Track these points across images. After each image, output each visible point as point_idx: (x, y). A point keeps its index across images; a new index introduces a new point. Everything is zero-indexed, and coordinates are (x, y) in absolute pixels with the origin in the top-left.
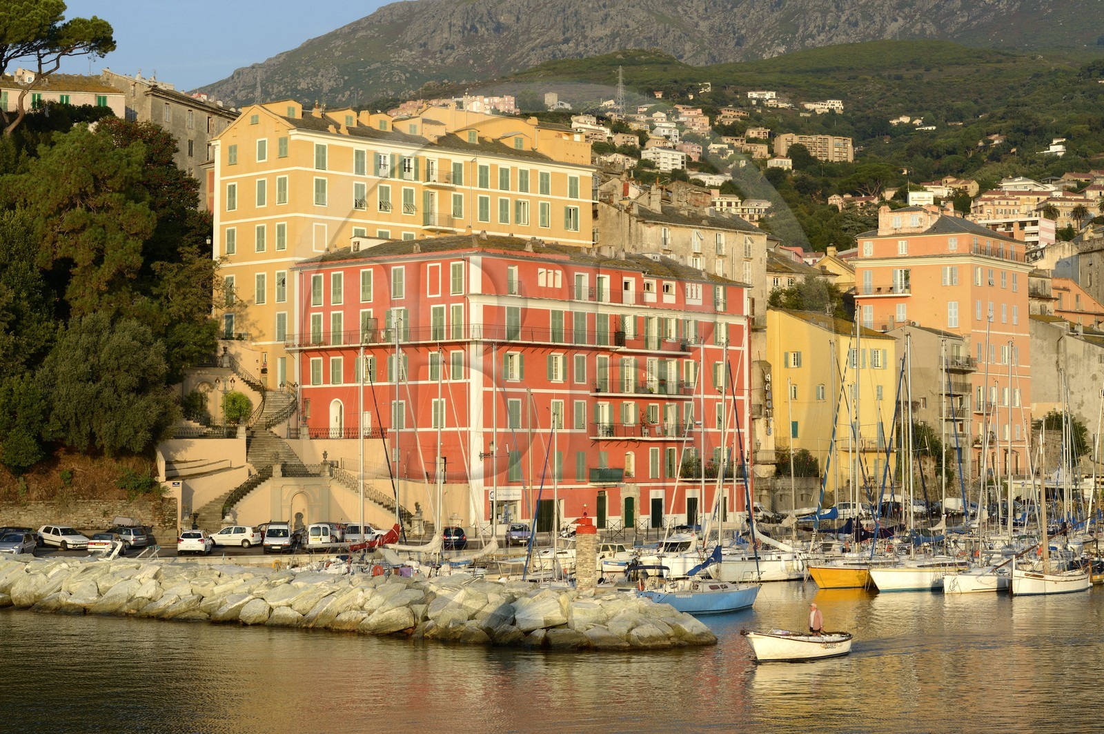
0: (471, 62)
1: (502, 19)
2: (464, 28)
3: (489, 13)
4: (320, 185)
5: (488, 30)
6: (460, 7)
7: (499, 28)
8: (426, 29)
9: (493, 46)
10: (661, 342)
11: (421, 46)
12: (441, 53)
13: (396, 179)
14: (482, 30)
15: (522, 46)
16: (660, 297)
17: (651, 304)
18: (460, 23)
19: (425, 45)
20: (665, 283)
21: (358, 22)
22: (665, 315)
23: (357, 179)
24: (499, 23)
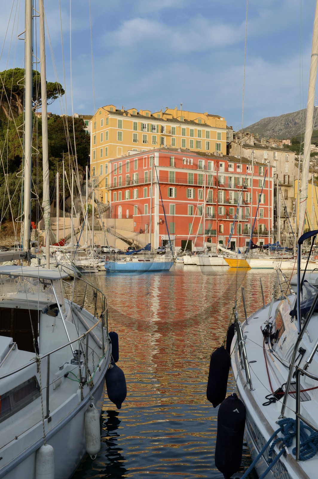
0: (287, 134)
1: (296, 121)
2: (285, 124)
3: (293, 119)
4: (120, 134)
5: (292, 124)
6: (284, 118)
7: (295, 124)
8: (274, 125)
9: (294, 129)
10: (236, 186)
11: (272, 130)
12: (278, 131)
13: (150, 132)
14: (290, 125)
15: (302, 129)
16: (235, 170)
17: (230, 172)
18: (284, 123)
19: (274, 129)
20: (238, 165)
21: (255, 124)
22: (237, 176)
23: (134, 132)
24: (295, 122)
